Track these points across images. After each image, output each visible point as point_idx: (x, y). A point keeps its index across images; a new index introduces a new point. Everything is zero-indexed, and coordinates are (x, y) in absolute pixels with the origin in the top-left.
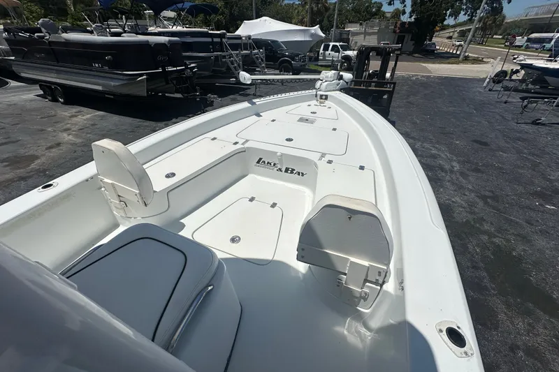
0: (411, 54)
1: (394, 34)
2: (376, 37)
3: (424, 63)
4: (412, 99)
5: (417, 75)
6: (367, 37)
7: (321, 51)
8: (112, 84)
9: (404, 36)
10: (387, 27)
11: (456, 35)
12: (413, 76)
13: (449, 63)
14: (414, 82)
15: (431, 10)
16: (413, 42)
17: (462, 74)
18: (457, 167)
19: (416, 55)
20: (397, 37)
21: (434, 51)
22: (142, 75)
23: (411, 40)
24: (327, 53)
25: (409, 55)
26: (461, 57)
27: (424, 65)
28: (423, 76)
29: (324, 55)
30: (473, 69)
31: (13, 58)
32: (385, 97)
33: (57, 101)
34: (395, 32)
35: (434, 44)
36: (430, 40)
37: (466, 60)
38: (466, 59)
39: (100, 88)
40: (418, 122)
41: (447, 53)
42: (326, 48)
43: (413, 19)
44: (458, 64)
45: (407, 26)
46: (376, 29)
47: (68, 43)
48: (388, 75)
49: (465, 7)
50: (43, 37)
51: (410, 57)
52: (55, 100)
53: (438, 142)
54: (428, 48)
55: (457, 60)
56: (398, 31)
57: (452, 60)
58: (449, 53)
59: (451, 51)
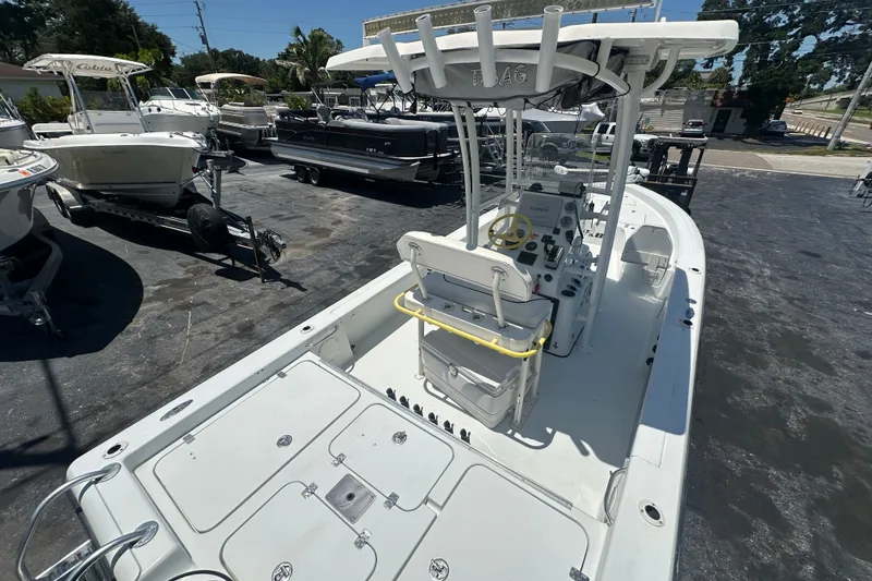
0: (739, 138)
1: (711, 109)
2: (681, 112)
3: (761, 152)
4: (726, 201)
5: (744, 171)
6: (666, 112)
7: (596, 133)
8: (383, 168)
9: (730, 112)
10: (701, 98)
11: (833, 106)
12: (736, 172)
13: (807, 154)
14: (736, 181)
15: (777, 76)
16: (745, 120)
17: (826, 171)
18: (768, 272)
19: (750, 140)
20: (716, 113)
21: (783, 133)
22: (415, 161)
23: (742, 117)
24: (604, 136)
25: (736, 139)
26: (831, 144)
27: (760, 155)
28: (753, 173)
29: (600, 139)
30: (849, 164)
31: (276, 139)
32: (684, 194)
33: (309, 182)
34: (713, 105)
35: (784, 123)
36: (777, 117)
37: (839, 149)
38: (841, 148)
39: (367, 172)
40: (730, 227)
41: (808, 137)
42: (603, 130)
43: (745, 87)
44: (824, 155)
45: (735, 97)
46: (682, 101)
47: (347, 129)
48: (690, 170)
49: (838, 70)
50: (317, 121)
51: (739, 143)
52: (307, 181)
53: (751, 250)
54: (773, 129)
55: (823, 148)
56: (719, 104)
57: (816, 149)
58: (813, 137)
59: (816, 135)
